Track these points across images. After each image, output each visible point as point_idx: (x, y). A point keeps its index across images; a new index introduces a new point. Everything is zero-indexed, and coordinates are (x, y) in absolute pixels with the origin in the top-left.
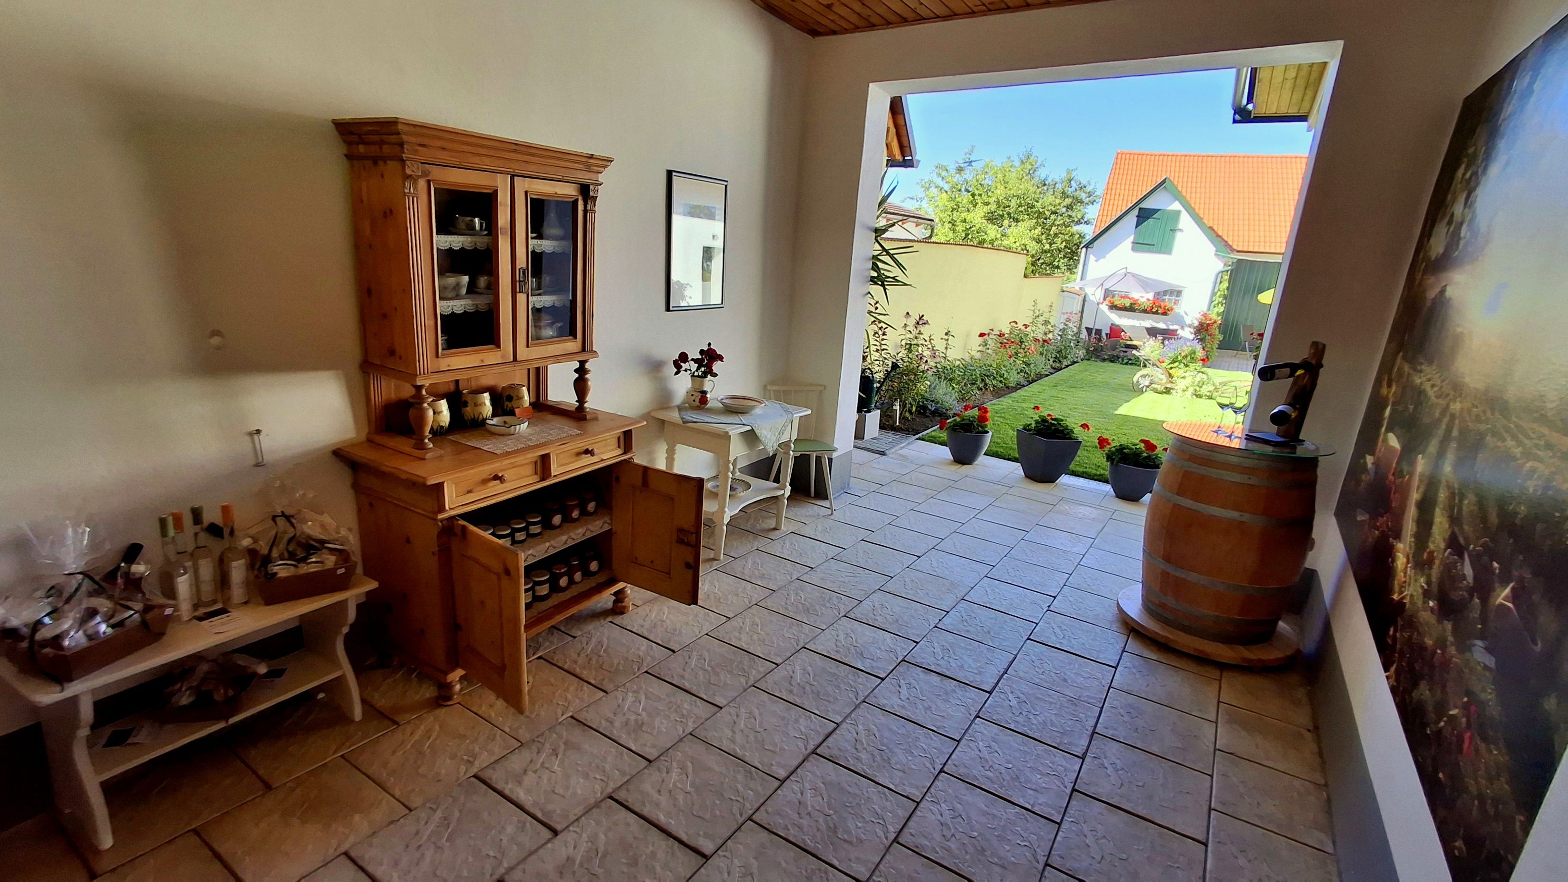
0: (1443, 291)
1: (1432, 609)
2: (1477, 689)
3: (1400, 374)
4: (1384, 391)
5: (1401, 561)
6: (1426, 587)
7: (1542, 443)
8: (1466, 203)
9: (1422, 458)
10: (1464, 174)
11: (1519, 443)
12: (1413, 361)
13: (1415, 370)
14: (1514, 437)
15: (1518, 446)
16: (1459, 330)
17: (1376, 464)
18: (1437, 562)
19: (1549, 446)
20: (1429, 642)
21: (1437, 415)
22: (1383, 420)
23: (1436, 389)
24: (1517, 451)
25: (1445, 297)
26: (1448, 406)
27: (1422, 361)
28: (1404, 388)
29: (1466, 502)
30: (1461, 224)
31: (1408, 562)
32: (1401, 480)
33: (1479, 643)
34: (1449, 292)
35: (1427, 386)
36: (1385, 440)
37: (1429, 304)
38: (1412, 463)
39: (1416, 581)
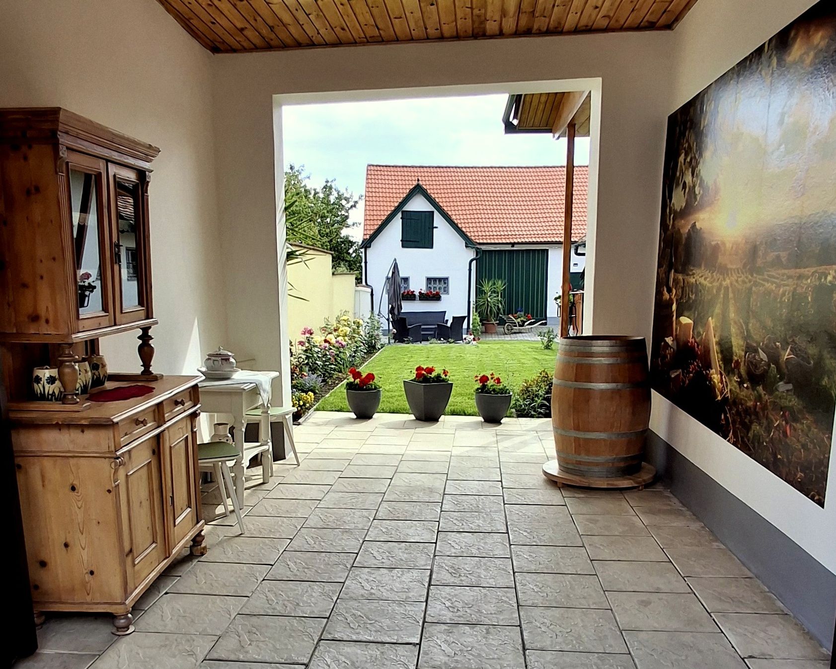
0: (694, 225)
1: (747, 388)
2: (787, 404)
3: (676, 281)
4: (666, 296)
5: (716, 378)
6: (739, 380)
7: (785, 277)
8: (693, 175)
9: (712, 319)
10: (685, 160)
11: (773, 283)
12: (684, 271)
13: (688, 275)
14: (768, 281)
15: (772, 285)
16: (713, 243)
17: (676, 339)
18: (742, 364)
19: (789, 277)
20: (750, 404)
21: (715, 291)
22: (673, 312)
23: (708, 279)
24: (773, 287)
25: (697, 229)
26: (721, 285)
27: (692, 268)
28: (683, 288)
29: (750, 325)
30: (694, 187)
31: (721, 375)
32: (700, 338)
33: (781, 383)
34: (698, 225)
35: (702, 280)
36: (679, 323)
37: (684, 236)
38: (705, 325)
39: (731, 381)
